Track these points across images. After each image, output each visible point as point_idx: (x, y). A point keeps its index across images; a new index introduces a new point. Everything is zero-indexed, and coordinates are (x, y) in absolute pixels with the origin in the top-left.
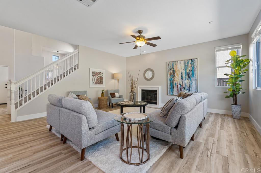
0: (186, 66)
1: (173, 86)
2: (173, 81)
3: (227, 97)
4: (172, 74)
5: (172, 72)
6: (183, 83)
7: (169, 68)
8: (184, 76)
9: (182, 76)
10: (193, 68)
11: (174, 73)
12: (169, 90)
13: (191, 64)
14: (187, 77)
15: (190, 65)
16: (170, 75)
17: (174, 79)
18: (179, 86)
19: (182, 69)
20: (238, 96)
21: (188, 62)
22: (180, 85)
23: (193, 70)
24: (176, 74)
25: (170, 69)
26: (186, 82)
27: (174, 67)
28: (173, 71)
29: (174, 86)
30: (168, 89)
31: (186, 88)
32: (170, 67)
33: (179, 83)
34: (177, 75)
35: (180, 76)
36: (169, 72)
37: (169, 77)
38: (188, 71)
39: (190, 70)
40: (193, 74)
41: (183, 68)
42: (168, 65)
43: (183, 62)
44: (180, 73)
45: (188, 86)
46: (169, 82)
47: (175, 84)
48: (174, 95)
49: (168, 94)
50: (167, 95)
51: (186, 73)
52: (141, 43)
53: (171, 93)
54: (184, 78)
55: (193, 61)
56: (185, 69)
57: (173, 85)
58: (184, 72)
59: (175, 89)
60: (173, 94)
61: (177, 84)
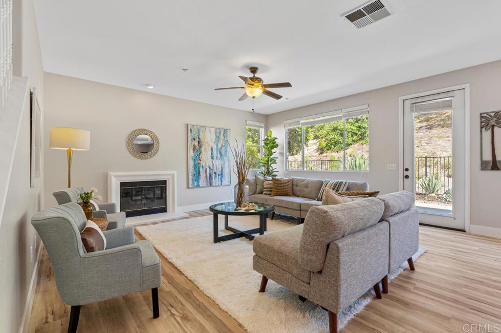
0: (218, 138)
1: (199, 171)
2: (199, 162)
4: (198, 148)
5: (196, 144)
6: (213, 165)
7: (191, 135)
8: (215, 153)
9: (212, 154)
10: (226, 142)
11: (200, 147)
12: (192, 179)
13: (223, 135)
14: (219, 155)
15: (222, 137)
16: (194, 149)
17: (200, 157)
18: (208, 170)
19: (212, 141)
21: (220, 132)
22: (209, 167)
23: (225, 145)
24: (203, 148)
25: (194, 140)
26: (218, 163)
27: (201, 137)
28: (199, 142)
29: (201, 170)
30: (191, 177)
31: (218, 174)
32: (193, 134)
33: (208, 165)
34: (205, 151)
35: (209, 152)
36: (191, 143)
37: (191, 153)
38: (220, 146)
39: (222, 145)
40: (226, 151)
41: (214, 140)
42: (191, 130)
43: (213, 130)
44: (210, 149)
45: (220, 169)
46: (191, 164)
47: (203, 166)
48: (201, 186)
49: (190, 186)
50: (188, 187)
51: (217, 149)
52: (254, 91)
53: (196, 184)
54: (215, 157)
55: (225, 131)
56: (216, 143)
57: (199, 169)
58: (215, 147)
59: (203, 175)
60: (199, 186)
61: (205, 166)
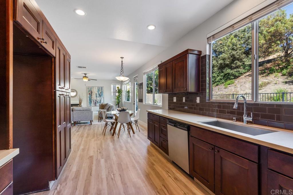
0: (99, 90)
3: (116, 105)
4: (91, 94)
5: (90, 92)
7: (88, 90)
8: (97, 95)
10: (102, 91)
11: (92, 93)
14: (99, 96)
15: (100, 90)
16: (89, 94)
17: (92, 97)
18: (95, 101)
19: (96, 91)
20: (119, 104)
21: (100, 88)
23: (102, 92)
24: (93, 94)
26: (98, 99)
27: (92, 90)
28: (91, 92)
29: (92, 101)
30: (88, 103)
31: (99, 102)
34: (93, 95)
36: (88, 92)
37: (88, 96)
38: (99, 93)
40: (102, 95)
42: (88, 88)
43: (97, 88)
44: (95, 94)
45: (100, 100)
46: (88, 99)
48: (92, 106)
50: (87, 106)
51: (98, 94)
52: (85, 80)
53: (90, 105)
54: (97, 97)
55: (102, 88)
58: (97, 93)
59: (93, 102)
61: (94, 99)
